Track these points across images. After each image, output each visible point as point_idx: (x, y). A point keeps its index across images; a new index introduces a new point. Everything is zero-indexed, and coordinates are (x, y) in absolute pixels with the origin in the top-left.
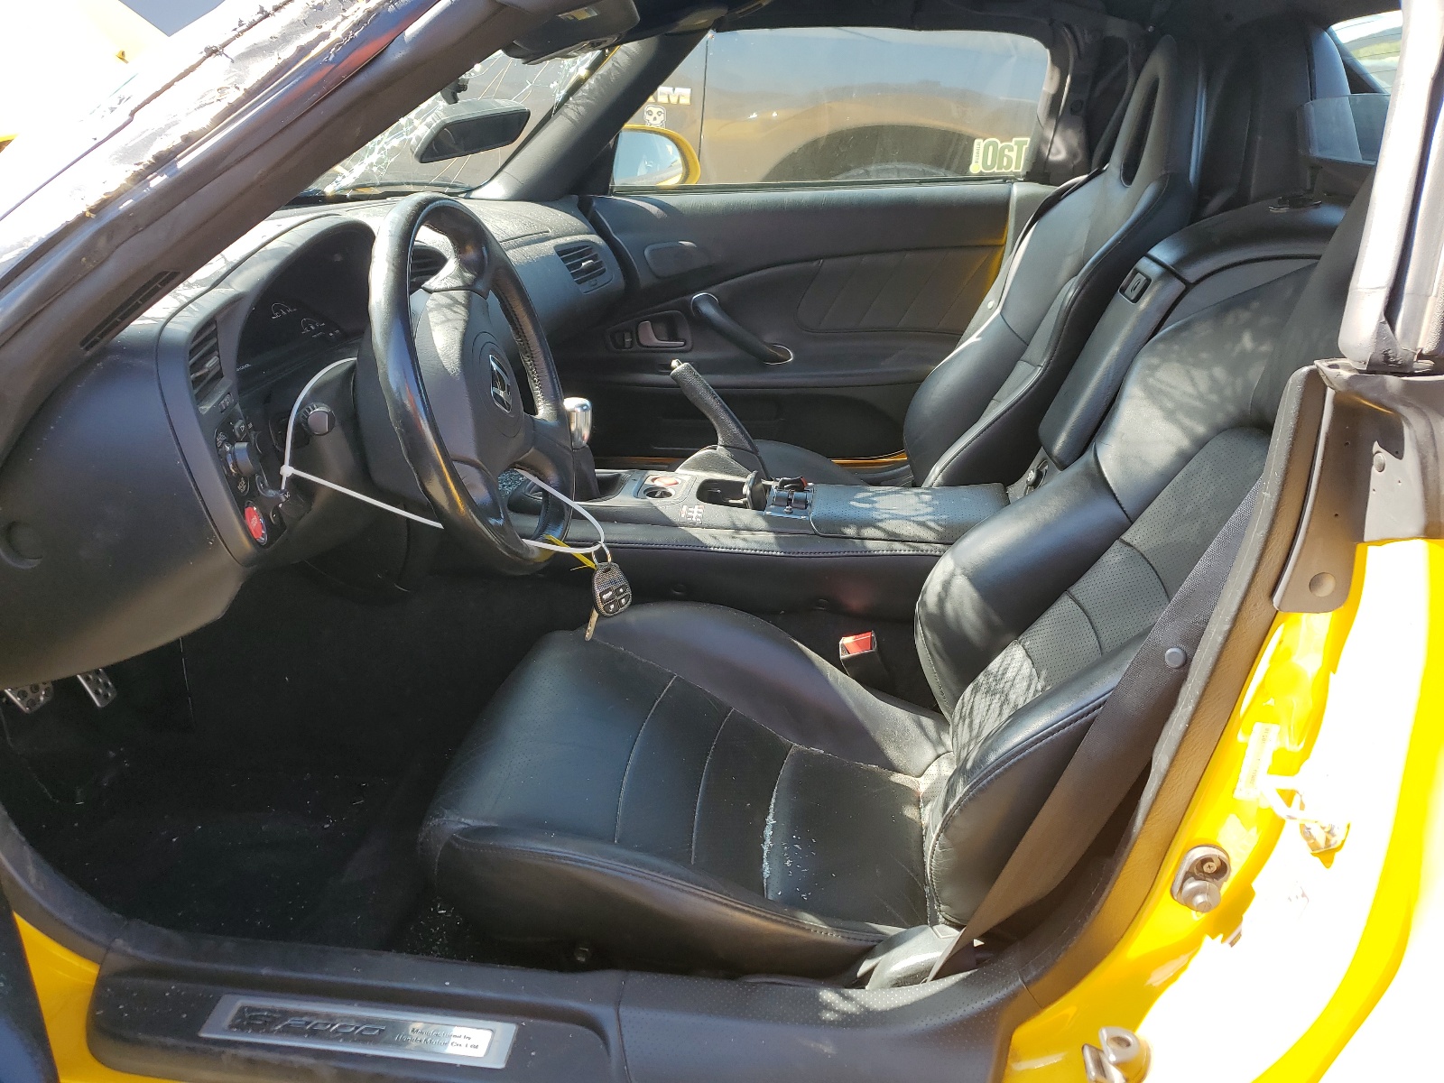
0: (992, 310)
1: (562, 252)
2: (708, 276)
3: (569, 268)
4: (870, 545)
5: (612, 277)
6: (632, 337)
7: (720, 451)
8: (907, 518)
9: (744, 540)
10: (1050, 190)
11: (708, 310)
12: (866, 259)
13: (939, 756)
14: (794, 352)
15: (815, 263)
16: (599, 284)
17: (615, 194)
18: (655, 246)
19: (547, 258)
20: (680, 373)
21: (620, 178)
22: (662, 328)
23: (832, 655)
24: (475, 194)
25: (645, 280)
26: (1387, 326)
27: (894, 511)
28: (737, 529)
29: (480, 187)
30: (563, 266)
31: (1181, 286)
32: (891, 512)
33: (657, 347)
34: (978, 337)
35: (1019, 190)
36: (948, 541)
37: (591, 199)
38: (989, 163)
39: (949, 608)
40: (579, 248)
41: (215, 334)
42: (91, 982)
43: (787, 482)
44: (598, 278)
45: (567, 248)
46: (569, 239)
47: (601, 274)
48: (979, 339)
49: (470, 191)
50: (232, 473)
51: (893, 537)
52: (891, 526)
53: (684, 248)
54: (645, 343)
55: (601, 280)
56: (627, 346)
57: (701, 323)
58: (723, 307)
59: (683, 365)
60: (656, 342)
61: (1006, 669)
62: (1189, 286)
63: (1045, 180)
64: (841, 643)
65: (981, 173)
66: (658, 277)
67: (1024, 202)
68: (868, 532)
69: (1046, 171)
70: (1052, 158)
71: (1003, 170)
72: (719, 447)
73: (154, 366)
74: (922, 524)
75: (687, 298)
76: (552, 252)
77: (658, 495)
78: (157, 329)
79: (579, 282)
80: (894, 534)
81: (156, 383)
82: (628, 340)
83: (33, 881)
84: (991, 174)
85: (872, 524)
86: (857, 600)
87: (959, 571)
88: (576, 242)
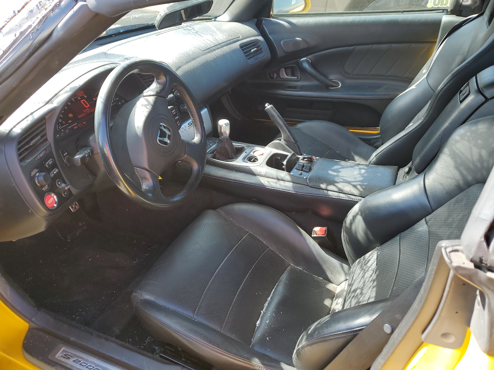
0: (424, 74)
1: (242, 46)
2: (307, 51)
3: (245, 53)
4: (330, 193)
5: (266, 54)
6: (277, 75)
7: (283, 142)
8: (349, 183)
9: (280, 185)
10: (461, 19)
11: (306, 65)
12: (375, 46)
13: (346, 280)
14: (342, 84)
15: (352, 47)
16: (259, 58)
17: (273, 18)
18: (285, 40)
19: (234, 51)
20: (268, 109)
21: (276, 10)
22: (289, 71)
23: (310, 233)
24: (218, 19)
25: (280, 53)
26: (485, 244)
27: (345, 178)
28: (279, 180)
29: (220, 16)
30: (242, 53)
31: (483, 99)
32: (343, 178)
33: (287, 79)
34: (415, 86)
35: (446, 19)
36: (363, 196)
37: (262, 20)
38: (437, 3)
39: (353, 228)
40: (253, 43)
41: (45, 123)
42: (27, 328)
43: (306, 158)
44: (258, 56)
45: (248, 43)
46: (248, 40)
47: (261, 53)
48: (415, 87)
49: (216, 18)
50: (38, 185)
51: (341, 191)
52: (340, 185)
53: (297, 41)
54: (282, 77)
55: (260, 56)
56: (275, 78)
57: (303, 70)
58: (312, 65)
59: (270, 106)
60: (286, 76)
61: (370, 260)
62: (487, 100)
63: (459, 14)
64: (314, 229)
65: (432, 7)
66: (285, 52)
67: (448, 24)
68: (331, 187)
69: (460, 9)
70: (464, 3)
71: (444, 6)
72: (282, 140)
73: (3, 148)
74: (355, 186)
75: (299, 60)
76: (239, 47)
77: (252, 160)
78: (7, 132)
79: (248, 59)
80: (341, 190)
81: (4, 154)
82: (275, 76)
83: (9, 296)
84: (438, 8)
85: (333, 183)
86: (326, 211)
87: (360, 213)
88: (251, 41)
